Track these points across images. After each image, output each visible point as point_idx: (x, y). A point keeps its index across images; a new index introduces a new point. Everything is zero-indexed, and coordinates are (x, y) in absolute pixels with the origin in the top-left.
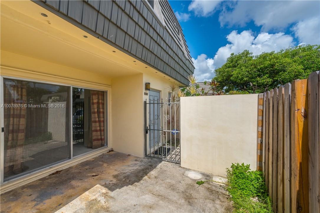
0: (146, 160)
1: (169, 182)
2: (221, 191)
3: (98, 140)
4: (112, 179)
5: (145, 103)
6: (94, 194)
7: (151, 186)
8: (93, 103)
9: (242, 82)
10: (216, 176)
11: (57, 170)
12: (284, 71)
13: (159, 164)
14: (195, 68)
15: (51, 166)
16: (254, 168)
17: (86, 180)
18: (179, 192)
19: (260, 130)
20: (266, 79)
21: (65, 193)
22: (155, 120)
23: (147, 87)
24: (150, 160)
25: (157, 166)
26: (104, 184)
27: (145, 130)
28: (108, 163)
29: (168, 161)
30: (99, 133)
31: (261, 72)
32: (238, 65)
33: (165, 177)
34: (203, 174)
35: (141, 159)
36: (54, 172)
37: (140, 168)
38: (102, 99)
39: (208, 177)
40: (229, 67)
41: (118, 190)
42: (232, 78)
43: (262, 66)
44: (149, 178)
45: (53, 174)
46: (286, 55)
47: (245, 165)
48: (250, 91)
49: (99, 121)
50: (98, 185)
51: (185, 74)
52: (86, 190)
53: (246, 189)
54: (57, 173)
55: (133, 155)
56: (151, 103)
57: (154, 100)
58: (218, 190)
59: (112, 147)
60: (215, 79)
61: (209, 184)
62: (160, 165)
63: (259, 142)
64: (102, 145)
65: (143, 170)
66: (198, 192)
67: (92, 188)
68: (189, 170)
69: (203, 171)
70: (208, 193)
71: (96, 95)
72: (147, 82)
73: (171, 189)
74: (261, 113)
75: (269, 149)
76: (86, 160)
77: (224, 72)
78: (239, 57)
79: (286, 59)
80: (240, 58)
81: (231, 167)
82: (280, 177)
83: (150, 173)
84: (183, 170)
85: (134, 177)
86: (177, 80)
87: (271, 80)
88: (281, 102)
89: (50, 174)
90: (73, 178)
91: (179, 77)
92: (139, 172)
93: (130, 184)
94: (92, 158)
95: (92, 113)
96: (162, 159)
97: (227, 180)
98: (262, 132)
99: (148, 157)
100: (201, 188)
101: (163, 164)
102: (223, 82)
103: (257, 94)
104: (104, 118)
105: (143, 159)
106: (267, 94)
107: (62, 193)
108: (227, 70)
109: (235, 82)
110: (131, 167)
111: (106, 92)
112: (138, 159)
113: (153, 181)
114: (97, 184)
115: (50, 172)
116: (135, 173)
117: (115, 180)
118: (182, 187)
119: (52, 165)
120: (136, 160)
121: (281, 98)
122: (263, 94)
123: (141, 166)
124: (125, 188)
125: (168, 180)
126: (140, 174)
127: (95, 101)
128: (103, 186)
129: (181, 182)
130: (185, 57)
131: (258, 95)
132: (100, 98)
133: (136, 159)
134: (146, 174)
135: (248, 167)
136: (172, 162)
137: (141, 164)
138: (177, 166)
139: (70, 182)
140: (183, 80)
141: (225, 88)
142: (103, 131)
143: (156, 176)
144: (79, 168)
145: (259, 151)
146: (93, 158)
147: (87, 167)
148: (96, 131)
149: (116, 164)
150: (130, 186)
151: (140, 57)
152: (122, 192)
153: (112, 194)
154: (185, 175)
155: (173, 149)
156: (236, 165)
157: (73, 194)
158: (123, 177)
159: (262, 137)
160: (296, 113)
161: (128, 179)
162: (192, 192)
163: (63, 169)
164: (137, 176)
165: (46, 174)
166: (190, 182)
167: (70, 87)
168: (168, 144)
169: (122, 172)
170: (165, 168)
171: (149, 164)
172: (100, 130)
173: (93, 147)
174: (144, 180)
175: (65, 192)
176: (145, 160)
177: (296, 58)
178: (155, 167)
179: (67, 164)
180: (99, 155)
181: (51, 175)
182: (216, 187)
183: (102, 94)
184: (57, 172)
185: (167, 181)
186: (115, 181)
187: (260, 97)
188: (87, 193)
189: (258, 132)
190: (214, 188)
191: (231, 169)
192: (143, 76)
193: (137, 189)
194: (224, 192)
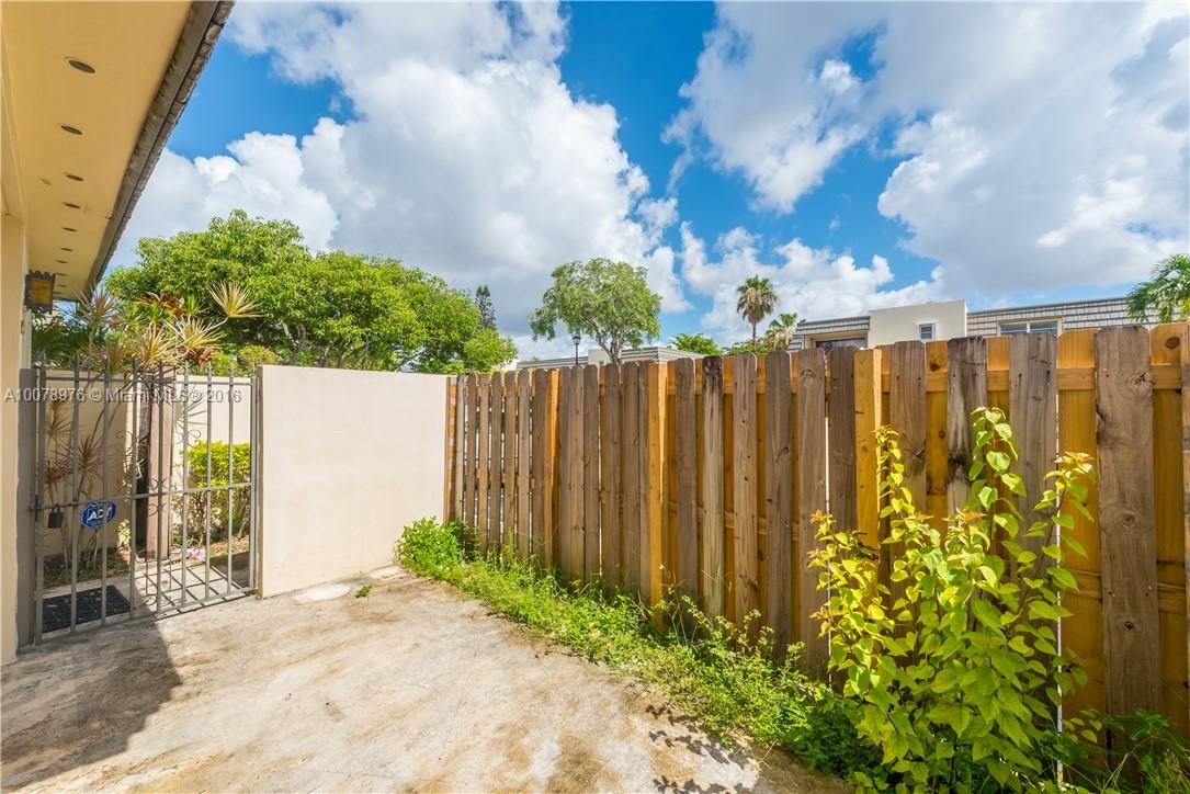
1: (288, 630)
10: (374, 571)
18: (347, 625)
20: (348, 327)
31: (335, 303)
34: (344, 582)
39: (360, 580)
47: (427, 520)
58: (405, 583)
61: (378, 586)
66: (377, 604)
74: (453, 411)
81: (402, 537)
97: (397, 567)
100: (374, 598)
106: (472, 378)
125: (282, 630)
129: (320, 614)
135: (431, 523)
145: (450, 483)
159: (454, 457)
162: (368, 610)
166: (337, 604)
187: (451, 383)
189: (448, 448)
190: (396, 585)
191: (403, 541)
194: (418, 580)
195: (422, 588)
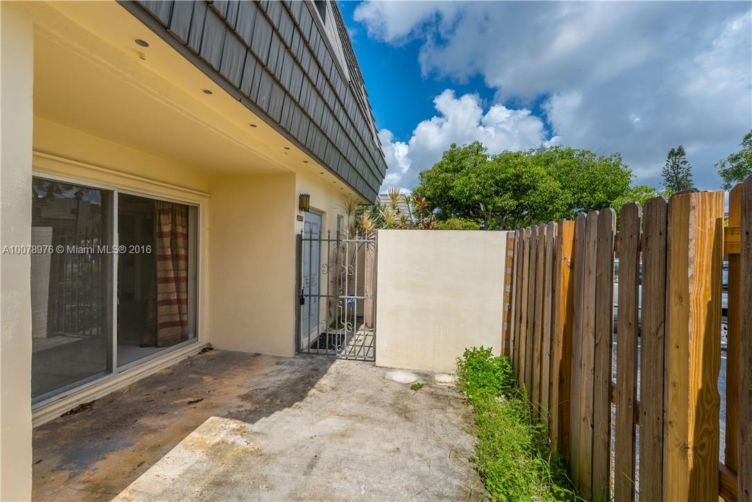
0: (300, 361)
1: (362, 392)
2: (451, 394)
3: (172, 324)
4: (241, 403)
5: (300, 239)
6: (213, 434)
7: (329, 403)
8: (161, 235)
9: (469, 202)
10: (439, 373)
11: (82, 402)
12: (535, 189)
13: (330, 366)
14: (387, 167)
15: (61, 393)
16: (497, 352)
17: (176, 413)
18: (385, 406)
19: (508, 291)
20: (507, 201)
21: (139, 443)
22: (312, 277)
23: (303, 204)
24: (309, 360)
25: (330, 370)
26: (226, 413)
27: (296, 296)
28: (213, 375)
29: (346, 359)
30: (176, 307)
31: (501, 187)
32: (462, 168)
33: (351, 386)
34: (418, 374)
35: (288, 361)
36: (73, 406)
37: (293, 377)
38: (184, 225)
39: (427, 377)
40: (447, 171)
41: (263, 419)
42: (451, 193)
43: (503, 176)
44: (321, 391)
45: (72, 412)
46: (537, 161)
47: (485, 348)
48: (479, 220)
49: (177, 280)
50: (212, 418)
51: (371, 180)
52: (189, 430)
53: (489, 384)
54: (84, 409)
55: (268, 353)
56: (313, 238)
57: (311, 232)
58: (447, 393)
59: (209, 341)
60: (418, 191)
61: (430, 387)
62: (333, 366)
63: (507, 310)
64: (184, 338)
65: (302, 379)
66: (416, 400)
67: (203, 425)
68: (392, 369)
69: (417, 368)
70: (433, 401)
71: (168, 214)
72: (303, 192)
73: (370, 403)
74: (510, 262)
75: (521, 318)
76: (152, 373)
77: (437, 179)
78: (465, 154)
79: (539, 168)
80: (467, 155)
81: (464, 356)
82: (537, 355)
83: (318, 383)
84: (381, 372)
85: (289, 394)
86: (357, 191)
87: (516, 203)
88: (541, 247)
89: (63, 413)
90: (139, 413)
91: (360, 185)
92: (296, 383)
93: (285, 407)
94: (164, 367)
95: (157, 259)
96: (335, 355)
97: (457, 377)
98: (511, 293)
99: (303, 355)
100: (419, 395)
101: (338, 364)
102: (434, 199)
103: (506, 232)
104: (187, 270)
105: (292, 360)
106: (521, 232)
107: (131, 445)
108: (443, 175)
109: (457, 201)
110: (272, 376)
111: (196, 208)
112: (282, 361)
113: (331, 396)
114: (209, 417)
115: (63, 409)
116: (288, 386)
117: (250, 404)
118: (387, 398)
119: (64, 391)
120: (278, 363)
121: (543, 241)
122: (514, 231)
123: (294, 372)
124: (277, 414)
125: (360, 391)
126: (299, 387)
127: (167, 229)
128: (226, 417)
129: (384, 390)
130: (374, 144)
131: (508, 233)
132: (178, 223)
133: (277, 360)
134: (313, 386)
135: (489, 352)
136: (356, 360)
137: (294, 370)
138: (368, 366)
139: (136, 421)
140: (366, 191)
141: (436, 210)
142: (185, 301)
143: (334, 386)
144: (142, 391)
145: (506, 323)
146: (168, 368)
147: (162, 388)
148: (168, 302)
149: (235, 376)
150: (286, 409)
151: (304, 142)
152: (275, 422)
153: (255, 427)
154: (386, 377)
155: (349, 337)
156: (472, 350)
157: (159, 441)
158: (264, 395)
159: (510, 302)
160: (562, 264)
161: (276, 397)
162: (406, 402)
163: (97, 398)
164: (294, 392)
165: (55, 413)
166: (399, 388)
167: (113, 191)
168: (348, 325)
169: (255, 387)
170: (346, 372)
171: (311, 367)
172: (179, 301)
173: (159, 344)
174: (311, 396)
175: (137, 441)
176: (298, 360)
177: (551, 168)
178: (325, 371)
179: (105, 385)
180: (179, 361)
181: (66, 414)
182: (443, 389)
183: (185, 212)
184: (83, 407)
185: (358, 391)
186: (248, 406)
187: (510, 237)
188: (194, 435)
189: (505, 292)
190: (440, 392)
191: (464, 359)
192: (297, 178)
193: (303, 412)
194: (457, 395)
195: (452, 403)
